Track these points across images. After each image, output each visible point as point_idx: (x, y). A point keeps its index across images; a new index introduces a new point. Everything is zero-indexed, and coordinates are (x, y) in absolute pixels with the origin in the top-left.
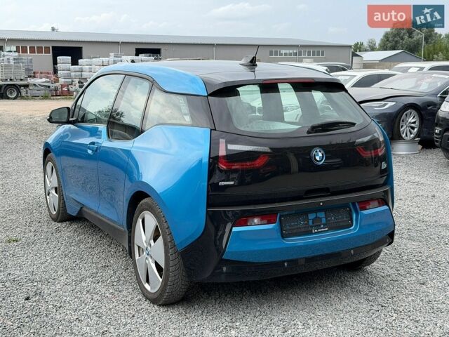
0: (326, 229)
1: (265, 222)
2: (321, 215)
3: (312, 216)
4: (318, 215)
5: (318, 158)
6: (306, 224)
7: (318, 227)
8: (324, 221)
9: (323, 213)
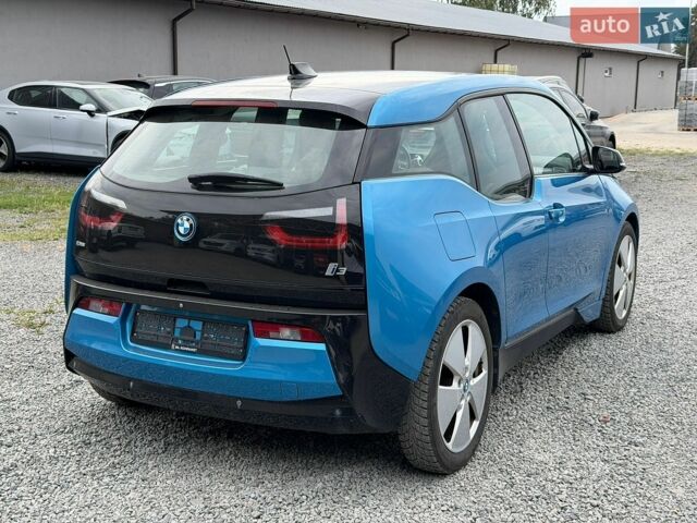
0: (194, 350)
1: (107, 310)
2: (197, 325)
3: (181, 323)
4: (191, 325)
5: (181, 230)
6: (169, 333)
7: (186, 343)
8: (198, 335)
9: (201, 323)
